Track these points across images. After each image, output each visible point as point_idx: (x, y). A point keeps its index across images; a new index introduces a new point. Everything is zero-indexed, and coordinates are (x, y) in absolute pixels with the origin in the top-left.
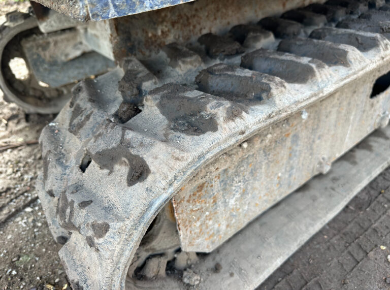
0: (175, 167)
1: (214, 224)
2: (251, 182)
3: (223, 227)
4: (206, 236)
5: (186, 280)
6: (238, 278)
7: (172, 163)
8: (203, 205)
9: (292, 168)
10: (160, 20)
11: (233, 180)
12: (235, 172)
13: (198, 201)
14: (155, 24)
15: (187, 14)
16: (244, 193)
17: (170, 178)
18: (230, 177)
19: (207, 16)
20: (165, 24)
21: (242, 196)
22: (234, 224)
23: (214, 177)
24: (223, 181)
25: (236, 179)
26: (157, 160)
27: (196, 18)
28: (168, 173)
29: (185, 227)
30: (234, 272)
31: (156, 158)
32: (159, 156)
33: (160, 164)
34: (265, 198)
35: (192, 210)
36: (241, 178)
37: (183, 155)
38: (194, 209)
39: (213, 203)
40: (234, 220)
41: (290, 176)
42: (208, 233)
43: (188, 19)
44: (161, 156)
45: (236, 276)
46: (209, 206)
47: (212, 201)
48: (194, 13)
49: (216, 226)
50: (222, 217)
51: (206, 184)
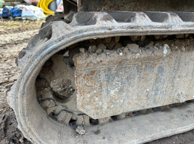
0: (65, 32)
1: (99, 102)
2: (127, 85)
3: (105, 107)
4: (93, 107)
5: (77, 130)
6: (107, 141)
7: (64, 30)
8: (93, 85)
9: (157, 90)
10: (104, 4)
11: (114, 78)
12: (116, 73)
13: (90, 80)
14: (101, 5)
15: (119, 4)
16: (121, 90)
17: (60, 36)
18: (112, 75)
19: (129, 8)
20: (106, 6)
21: (119, 91)
22: (112, 108)
23: (102, 70)
24: (107, 75)
25: (116, 78)
26: (57, 27)
27: (123, 7)
28: (60, 34)
29: (80, 93)
30: (106, 137)
31: (57, 26)
32: (59, 26)
33: (58, 29)
34: (136, 101)
35: (86, 85)
36: (120, 79)
37: (71, 28)
38: (87, 85)
39: (99, 87)
40: (112, 106)
41: (156, 94)
42: (95, 105)
43: (119, 7)
44: (60, 26)
45: (106, 140)
46: (97, 87)
47: (99, 85)
48: (122, 4)
49: (100, 103)
50: (105, 100)
51: (96, 72)
